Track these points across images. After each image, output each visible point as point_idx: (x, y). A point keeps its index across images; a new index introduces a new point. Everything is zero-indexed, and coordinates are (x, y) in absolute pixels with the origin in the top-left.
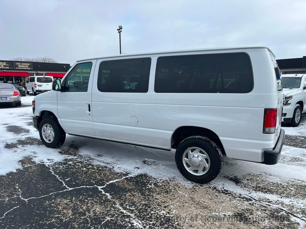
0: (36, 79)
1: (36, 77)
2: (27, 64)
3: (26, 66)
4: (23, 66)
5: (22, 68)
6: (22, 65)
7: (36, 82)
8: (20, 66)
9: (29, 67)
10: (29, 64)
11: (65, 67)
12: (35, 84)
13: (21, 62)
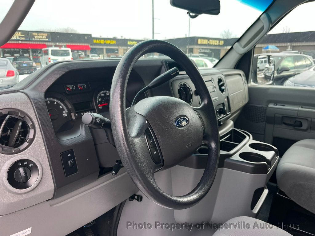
0: (50, 52)
1: (50, 49)
2: (44, 35)
3: (43, 37)
4: (39, 37)
5: (38, 39)
6: (38, 35)
7: (50, 56)
8: (37, 37)
9: (47, 37)
10: (46, 35)
11: (86, 38)
12: (49, 58)
13: (38, 32)
